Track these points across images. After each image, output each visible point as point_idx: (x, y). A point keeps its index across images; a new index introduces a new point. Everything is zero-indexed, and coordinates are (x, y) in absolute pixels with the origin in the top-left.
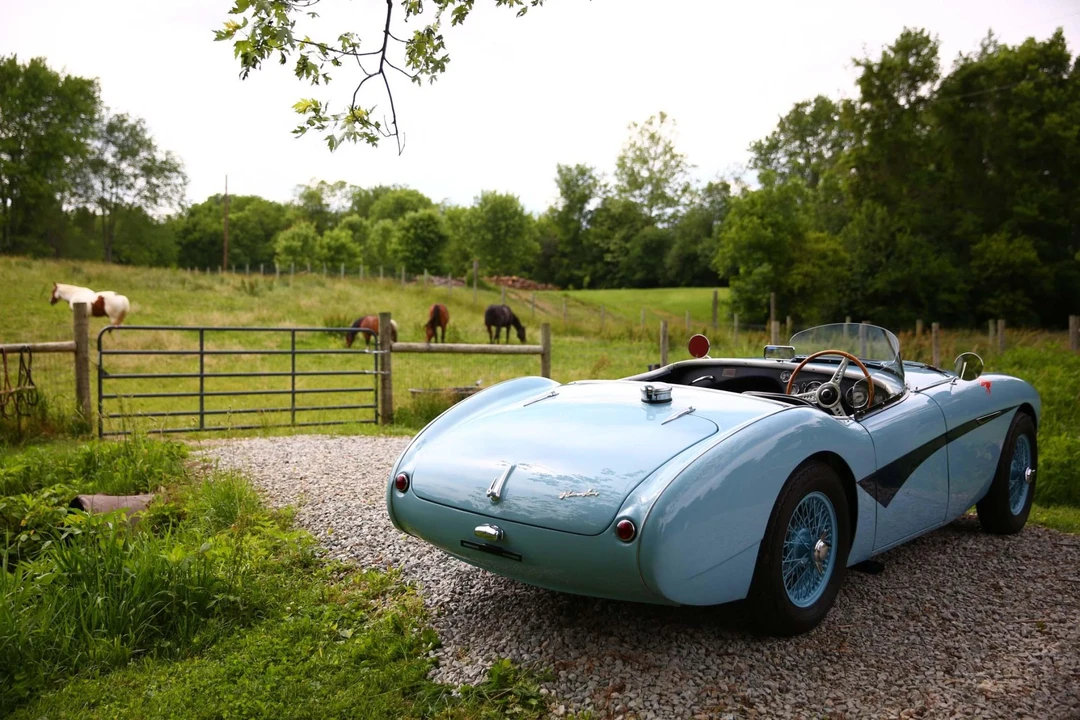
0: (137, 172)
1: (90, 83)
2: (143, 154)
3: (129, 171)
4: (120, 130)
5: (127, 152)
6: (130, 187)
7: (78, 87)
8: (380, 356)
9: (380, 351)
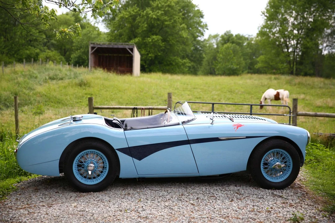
8: (291, 117)
9: (292, 115)
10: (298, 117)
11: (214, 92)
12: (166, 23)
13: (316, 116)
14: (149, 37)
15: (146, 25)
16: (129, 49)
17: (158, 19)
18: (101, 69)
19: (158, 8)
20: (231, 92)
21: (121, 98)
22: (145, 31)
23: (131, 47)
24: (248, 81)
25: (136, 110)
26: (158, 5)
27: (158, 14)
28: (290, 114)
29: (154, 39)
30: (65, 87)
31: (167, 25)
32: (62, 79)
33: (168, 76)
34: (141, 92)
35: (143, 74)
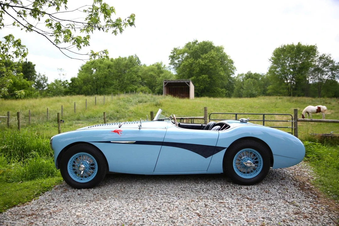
0: (329, 70)
1: (314, 46)
2: (330, 65)
3: (326, 70)
4: (323, 58)
5: (325, 65)
6: (327, 74)
7: (311, 48)
8: (293, 122)
9: (293, 121)
10: (298, 122)
11: (240, 108)
12: (211, 67)
13: (312, 121)
14: (201, 76)
15: (198, 69)
16: (187, 83)
17: (206, 65)
18: (170, 96)
19: (205, 58)
20: (251, 107)
21: (181, 112)
22: (198, 72)
23: (188, 82)
24: (262, 100)
25: (182, 120)
26: (205, 56)
27: (205, 62)
28: (292, 121)
29: (203, 77)
30: (147, 107)
31: (211, 68)
32: (146, 102)
33: (212, 99)
34: (193, 108)
35: (195, 98)
